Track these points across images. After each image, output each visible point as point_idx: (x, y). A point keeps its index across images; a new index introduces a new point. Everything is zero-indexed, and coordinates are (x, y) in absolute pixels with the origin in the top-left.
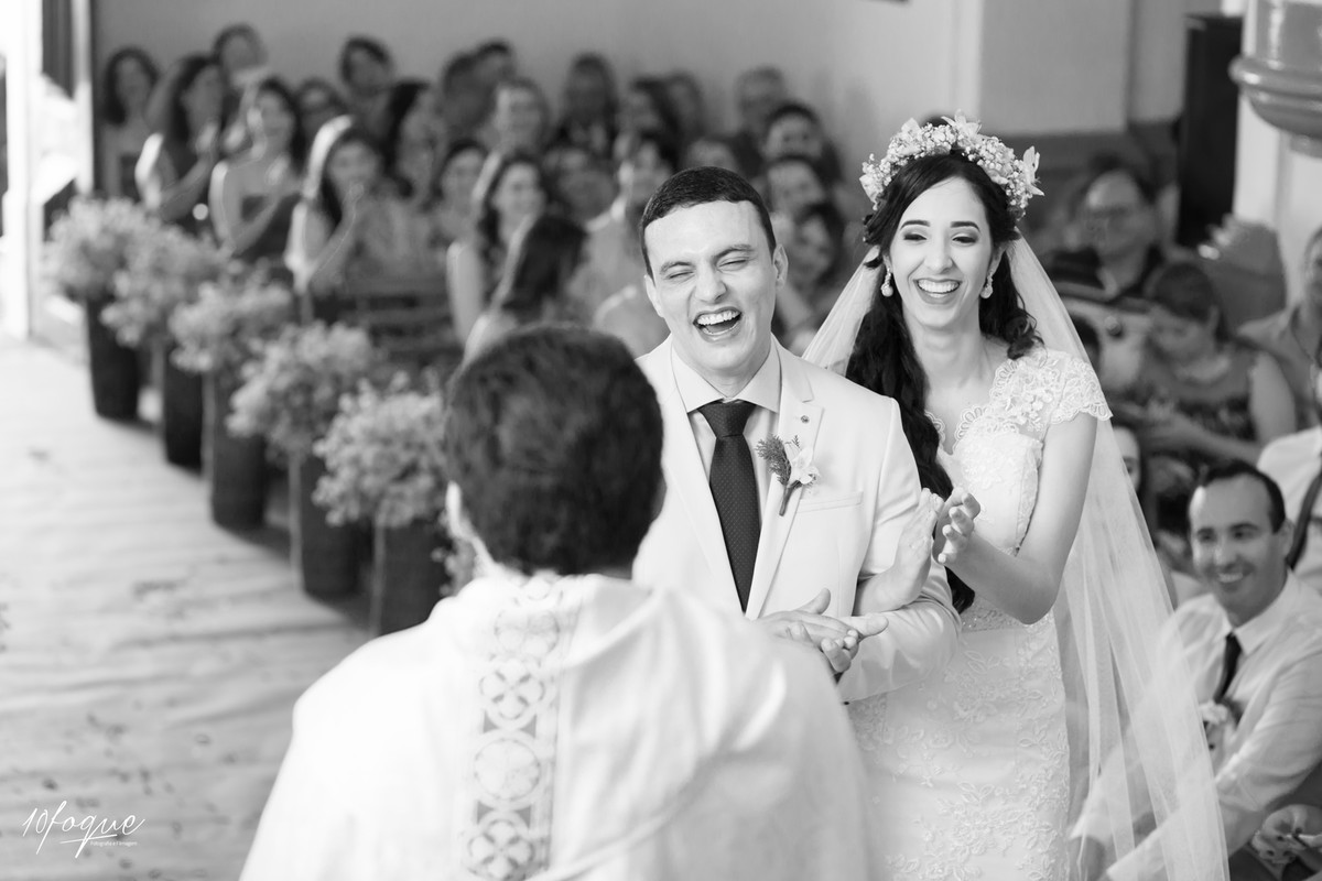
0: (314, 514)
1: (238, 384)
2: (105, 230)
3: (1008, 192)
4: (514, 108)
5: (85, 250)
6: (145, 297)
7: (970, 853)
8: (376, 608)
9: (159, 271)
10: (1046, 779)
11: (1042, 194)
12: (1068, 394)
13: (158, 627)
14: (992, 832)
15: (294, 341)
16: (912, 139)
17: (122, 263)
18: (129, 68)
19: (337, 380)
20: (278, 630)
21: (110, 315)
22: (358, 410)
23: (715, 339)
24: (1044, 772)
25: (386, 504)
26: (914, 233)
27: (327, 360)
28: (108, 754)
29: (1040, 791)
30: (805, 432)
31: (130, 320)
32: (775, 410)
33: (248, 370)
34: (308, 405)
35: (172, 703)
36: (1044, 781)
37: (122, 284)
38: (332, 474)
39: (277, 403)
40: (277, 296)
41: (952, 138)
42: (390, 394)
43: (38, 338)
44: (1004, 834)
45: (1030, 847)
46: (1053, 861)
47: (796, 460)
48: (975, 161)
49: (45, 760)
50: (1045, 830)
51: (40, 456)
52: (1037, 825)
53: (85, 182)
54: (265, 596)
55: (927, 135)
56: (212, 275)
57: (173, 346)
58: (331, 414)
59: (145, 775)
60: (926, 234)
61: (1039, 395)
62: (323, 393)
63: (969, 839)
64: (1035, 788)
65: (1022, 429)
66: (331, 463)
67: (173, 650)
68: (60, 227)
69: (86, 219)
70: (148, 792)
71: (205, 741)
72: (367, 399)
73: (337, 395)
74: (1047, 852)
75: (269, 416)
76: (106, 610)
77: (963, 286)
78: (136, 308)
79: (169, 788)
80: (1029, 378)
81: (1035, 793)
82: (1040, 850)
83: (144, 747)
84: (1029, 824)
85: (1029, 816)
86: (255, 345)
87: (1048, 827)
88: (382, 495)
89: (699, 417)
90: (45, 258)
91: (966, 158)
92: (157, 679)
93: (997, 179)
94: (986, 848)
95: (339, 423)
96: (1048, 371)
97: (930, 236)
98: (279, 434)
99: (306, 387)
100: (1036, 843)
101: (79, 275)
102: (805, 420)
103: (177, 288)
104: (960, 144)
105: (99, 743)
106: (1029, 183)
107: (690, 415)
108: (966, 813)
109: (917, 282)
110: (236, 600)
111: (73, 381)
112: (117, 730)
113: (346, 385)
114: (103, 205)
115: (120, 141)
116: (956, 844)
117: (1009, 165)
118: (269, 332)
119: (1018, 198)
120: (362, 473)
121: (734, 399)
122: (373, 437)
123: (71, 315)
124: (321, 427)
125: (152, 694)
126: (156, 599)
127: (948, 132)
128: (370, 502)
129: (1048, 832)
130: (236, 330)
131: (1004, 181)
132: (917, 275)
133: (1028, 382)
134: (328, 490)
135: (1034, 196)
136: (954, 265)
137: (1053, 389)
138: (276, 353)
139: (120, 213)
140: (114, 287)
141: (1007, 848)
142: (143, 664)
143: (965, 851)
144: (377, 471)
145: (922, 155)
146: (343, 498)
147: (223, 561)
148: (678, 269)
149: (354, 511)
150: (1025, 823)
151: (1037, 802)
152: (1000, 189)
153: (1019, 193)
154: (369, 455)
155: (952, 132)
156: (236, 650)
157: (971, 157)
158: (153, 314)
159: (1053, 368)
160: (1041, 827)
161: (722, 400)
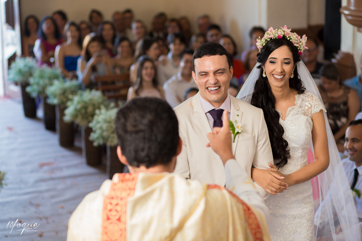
0: (89, 143)
1: (66, 108)
2: (25, 66)
3: (298, 48)
4: (137, 28)
5: (20, 72)
6: (38, 84)
7: (290, 234)
8: (108, 169)
9: (41, 77)
10: (309, 212)
11: (308, 48)
12: (316, 104)
13: (47, 176)
14: (296, 228)
15: (81, 95)
16: (271, 33)
17: (31, 75)
18: (31, 21)
19: (94, 105)
20: (81, 175)
21: (28, 89)
22: (101, 114)
23: (212, 92)
24: (309, 210)
25: (110, 140)
26: (272, 61)
27: (91, 100)
28: (36, 212)
29: (308, 216)
30: (238, 119)
31: (34, 90)
32: (230, 112)
33: (69, 103)
34: (86, 113)
35: (53, 197)
36: (309, 213)
37: (32, 80)
38: (95, 132)
39: (77, 113)
40: (74, 83)
41: (283, 33)
42: (110, 109)
43: (7, 96)
44: (299, 228)
45: (306, 231)
46: (312, 235)
47: (236, 126)
48: (290, 40)
49: (19, 215)
50: (310, 227)
51: (10, 129)
52: (308, 225)
53: (19, 52)
54: (75, 166)
55: (276, 32)
56: (56, 77)
57: (46, 97)
58: (93, 115)
59: (47, 218)
60: (276, 61)
61: (307, 105)
62: (90, 109)
63: (290, 230)
64: (307, 215)
65: (305, 114)
66: (94, 129)
67: (51, 183)
68: (13, 65)
69: (20, 63)
70: (48, 223)
71: (62, 208)
72: (103, 110)
73: (94, 110)
74: (311, 233)
75: (75, 116)
76: (32, 171)
77: (286, 76)
78: (35, 87)
79: (54, 222)
80: (304, 99)
81: (307, 216)
82: (309, 232)
83: (45, 210)
84: (306, 225)
85: (306, 223)
86: (70, 96)
87: (310, 226)
88: (109, 137)
89: (208, 114)
90: (9, 74)
91: (287, 39)
92: (48, 191)
93: (296, 45)
94: (295, 233)
95: (96, 118)
96: (309, 98)
97: (277, 62)
98: (78, 121)
99: (85, 107)
100: (308, 230)
101: (19, 78)
102: (238, 116)
103: (47, 81)
104: (285, 35)
105: (33, 209)
106: (304, 45)
107: (206, 113)
108: (289, 223)
109: (273, 75)
110: (68, 167)
111: (18, 108)
112: (38, 206)
113: (97, 107)
114: (24, 59)
115: (28, 41)
116: (287, 232)
117: (299, 41)
118: (74, 92)
119: (301, 50)
120: (103, 131)
121: (218, 108)
122: (106, 121)
123: (17, 89)
124: (90, 118)
125: (46, 195)
126: (46, 168)
127: (282, 32)
128: (105, 139)
129: (311, 227)
130: (64, 92)
131: (297, 45)
132: (273, 73)
133: (303, 101)
134: (93, 136)
135: (305, 49)
136: (284, 70)
137: (311, 103)
138: (76, 99)
139: (29, 61)
140: (29, 81)
141: (300, 232)
142: (43, 186)
143: (289, 234)
144: (107, 130)
145: (274, 38)
146: (98, 138)
147: (64, 157)
148: (204, 73)
149: (101, 142)
150: (305, 225)
151: (308, 219)
152: (296, 47)
153: (301, 48)
154: (105, 126)
155: (283, 32)
156: (69, 182)
157: (288, 39)
158: (40, 89)
159: (310, 97)
160: (309, 226)
161: (215, 109)
